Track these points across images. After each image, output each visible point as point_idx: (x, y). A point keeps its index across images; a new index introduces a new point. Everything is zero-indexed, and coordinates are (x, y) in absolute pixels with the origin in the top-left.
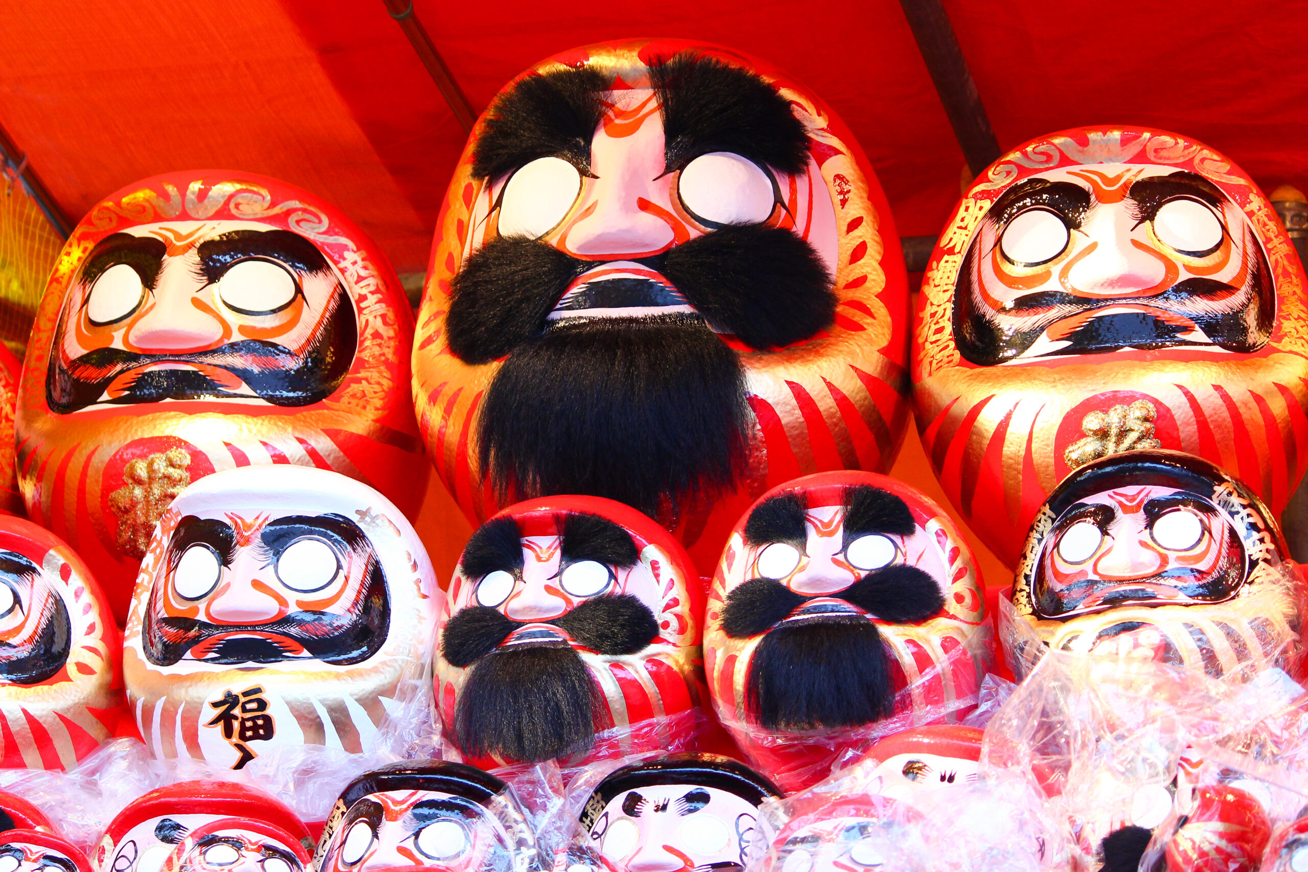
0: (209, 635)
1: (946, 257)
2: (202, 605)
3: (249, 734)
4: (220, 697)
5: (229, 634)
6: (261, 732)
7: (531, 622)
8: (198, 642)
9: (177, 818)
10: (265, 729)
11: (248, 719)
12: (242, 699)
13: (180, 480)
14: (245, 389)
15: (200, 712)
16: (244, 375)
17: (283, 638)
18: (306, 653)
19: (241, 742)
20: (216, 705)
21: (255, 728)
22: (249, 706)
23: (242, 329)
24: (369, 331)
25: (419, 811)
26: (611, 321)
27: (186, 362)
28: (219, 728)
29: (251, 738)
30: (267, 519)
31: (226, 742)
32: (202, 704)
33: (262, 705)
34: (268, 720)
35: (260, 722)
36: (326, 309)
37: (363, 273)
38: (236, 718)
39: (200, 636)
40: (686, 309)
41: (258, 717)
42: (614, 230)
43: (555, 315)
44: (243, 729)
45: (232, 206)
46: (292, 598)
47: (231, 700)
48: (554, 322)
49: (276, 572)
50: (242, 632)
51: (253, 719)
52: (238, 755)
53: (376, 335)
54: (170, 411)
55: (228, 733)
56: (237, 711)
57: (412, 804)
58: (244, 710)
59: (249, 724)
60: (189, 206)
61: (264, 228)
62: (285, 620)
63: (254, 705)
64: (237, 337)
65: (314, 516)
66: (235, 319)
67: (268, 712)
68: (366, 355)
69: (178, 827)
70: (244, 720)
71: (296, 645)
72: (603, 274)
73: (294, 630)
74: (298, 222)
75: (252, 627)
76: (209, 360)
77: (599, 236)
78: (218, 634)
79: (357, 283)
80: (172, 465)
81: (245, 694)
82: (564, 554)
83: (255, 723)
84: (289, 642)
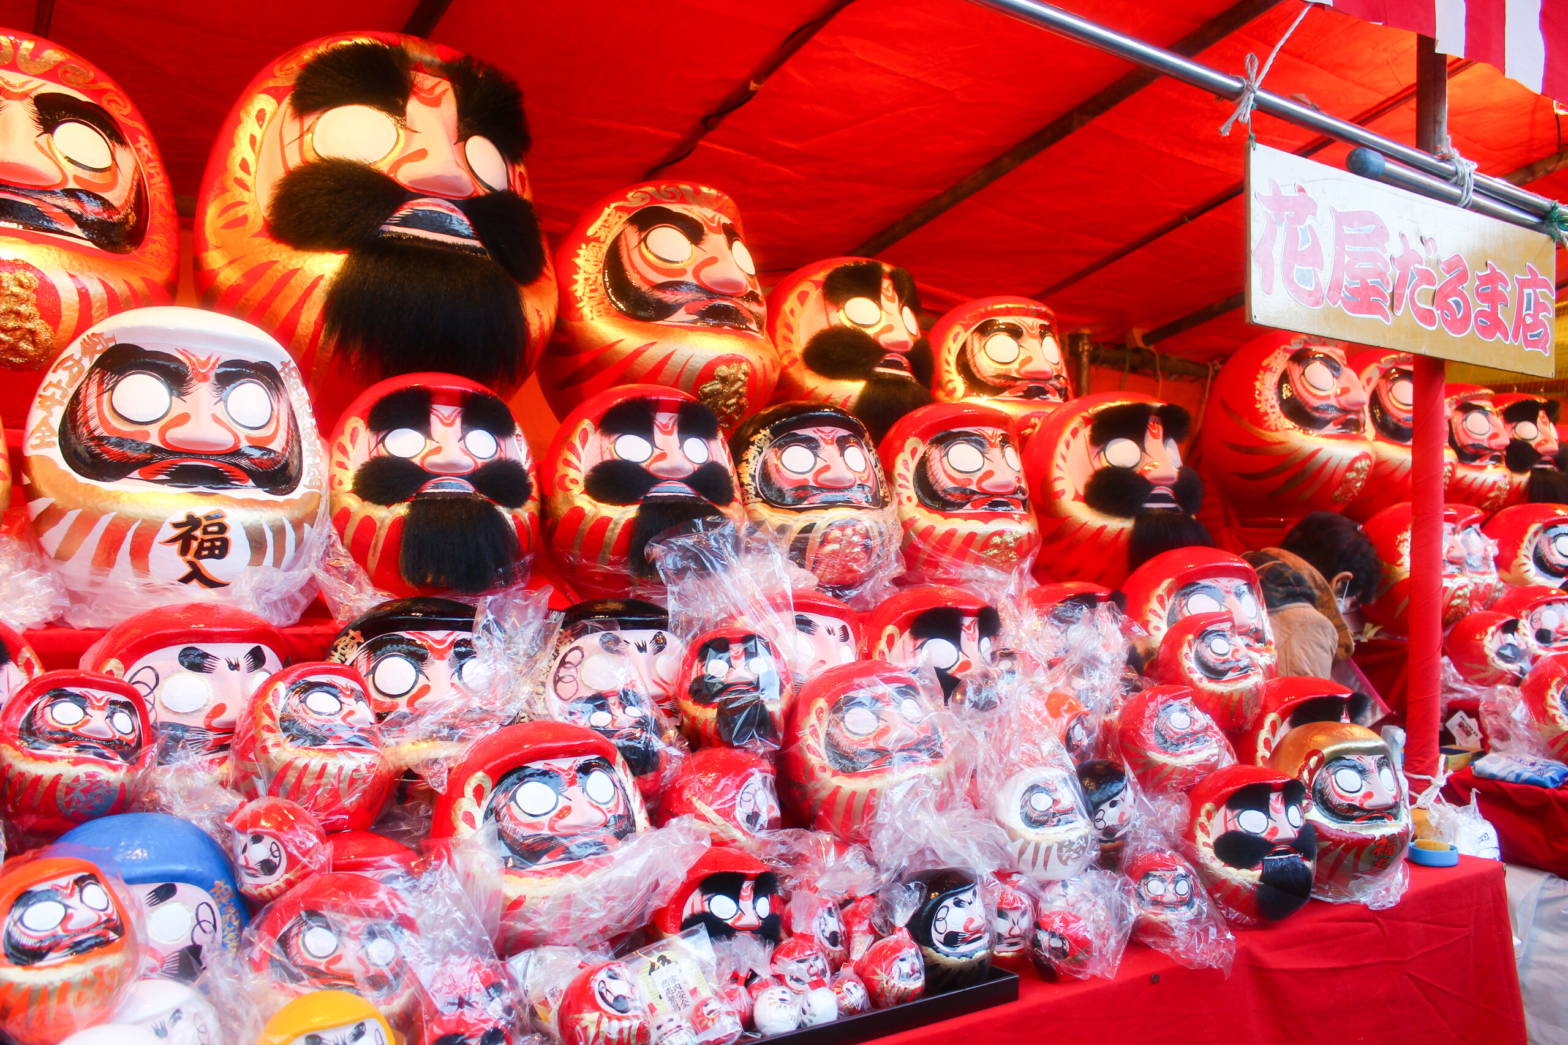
0: (162, 459)
1: (593, 243)
2: (154, 430)
3: (205, 553)
4: (182, 518)
5: (186, 459)
6: (217, 552)
7: (446, 475)
8: (149, 464)
9: (204, 647)
10: (220, 549)
11: (207, 541)
12: (205, 523)
13: (28, 300)
14: (76, 230)
15: (158, 531)
16: (78, 219)
17: (233, 468)
18: (251, 483)
19: (195, 560)
20: (176, 526)
21: (211, 549)
22: (210, 529)
23: (76, 178)
24: (156, 204)
25: (459, 649)
26: (426, 240)
27: (26, 197)
28: (176, 546)
29: (206, 557)
30: (218, 359)
31: (180, 559)
32: (162, 524)
33: (223, 528)
34: (225, 543)
35: (218, 543)
36: (133, 178)
37: (151, 156)
38: (196, 538)
39: (151, 459)
40: (477, 244)
41: (217, 539)
42: (449, 175)
43: (385, 228)
44: (201, 547)
45: (60, 71)
46: (242, 433)
47: (192, 522)
48: (383, 232)
49: (226, 407)
50: (196, 459)
51: (212, 541)
52: (187, 569)
53: (162, 208)
54: (12, 236)
55: (184, 551)
56: (198, 533)
57: (451, 643)
58: (205, 532)
59: (207, 544)
60: (20, 61)
61: (83, 98)
62: (236, 452)
63: (215, 529)
64: (72, 185)
65: (254, 362)
66: (71, 170)
67: (227, 535)
68: (155, 221)
69: (205, 656)
70: (203, 541)
71: (243, 475)
72: (424, 205)
73: (244, 462)
74: (109, 101)
75: (207, 455)
76: (48, 199)
77: (438, 176)
78: (171, 459)
79: (147, 162)
80: (21, 285)
81: (208, 518)
82: (463, 422)
83: (213, 544)
84: (238, 472)
